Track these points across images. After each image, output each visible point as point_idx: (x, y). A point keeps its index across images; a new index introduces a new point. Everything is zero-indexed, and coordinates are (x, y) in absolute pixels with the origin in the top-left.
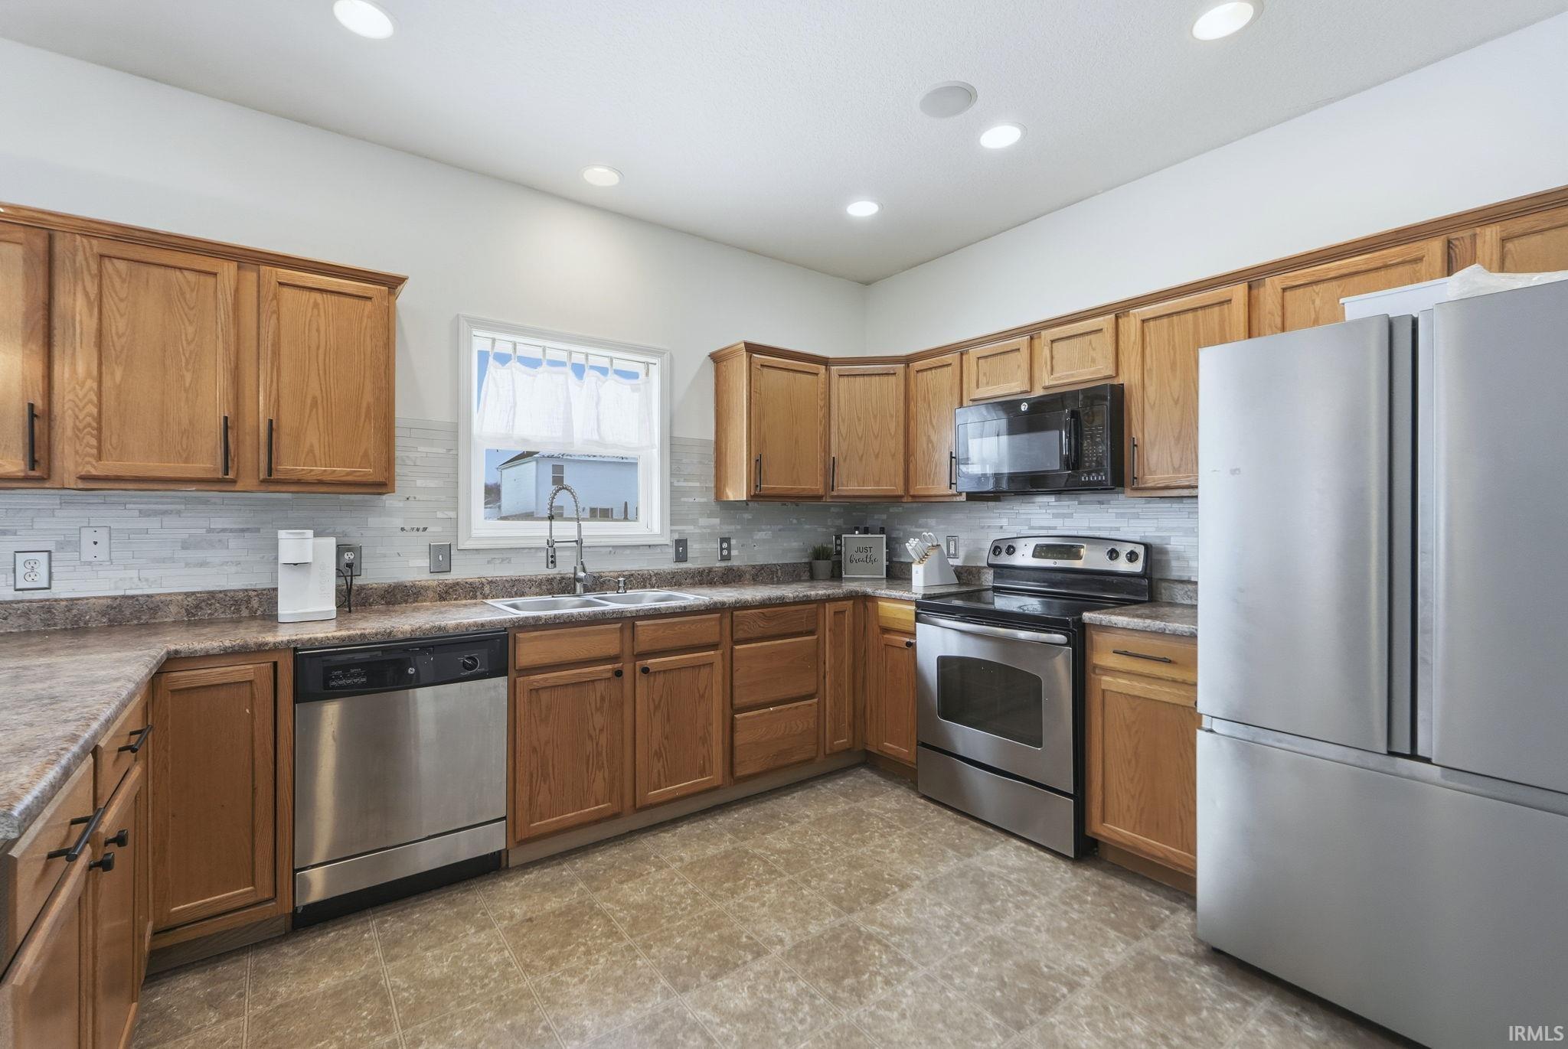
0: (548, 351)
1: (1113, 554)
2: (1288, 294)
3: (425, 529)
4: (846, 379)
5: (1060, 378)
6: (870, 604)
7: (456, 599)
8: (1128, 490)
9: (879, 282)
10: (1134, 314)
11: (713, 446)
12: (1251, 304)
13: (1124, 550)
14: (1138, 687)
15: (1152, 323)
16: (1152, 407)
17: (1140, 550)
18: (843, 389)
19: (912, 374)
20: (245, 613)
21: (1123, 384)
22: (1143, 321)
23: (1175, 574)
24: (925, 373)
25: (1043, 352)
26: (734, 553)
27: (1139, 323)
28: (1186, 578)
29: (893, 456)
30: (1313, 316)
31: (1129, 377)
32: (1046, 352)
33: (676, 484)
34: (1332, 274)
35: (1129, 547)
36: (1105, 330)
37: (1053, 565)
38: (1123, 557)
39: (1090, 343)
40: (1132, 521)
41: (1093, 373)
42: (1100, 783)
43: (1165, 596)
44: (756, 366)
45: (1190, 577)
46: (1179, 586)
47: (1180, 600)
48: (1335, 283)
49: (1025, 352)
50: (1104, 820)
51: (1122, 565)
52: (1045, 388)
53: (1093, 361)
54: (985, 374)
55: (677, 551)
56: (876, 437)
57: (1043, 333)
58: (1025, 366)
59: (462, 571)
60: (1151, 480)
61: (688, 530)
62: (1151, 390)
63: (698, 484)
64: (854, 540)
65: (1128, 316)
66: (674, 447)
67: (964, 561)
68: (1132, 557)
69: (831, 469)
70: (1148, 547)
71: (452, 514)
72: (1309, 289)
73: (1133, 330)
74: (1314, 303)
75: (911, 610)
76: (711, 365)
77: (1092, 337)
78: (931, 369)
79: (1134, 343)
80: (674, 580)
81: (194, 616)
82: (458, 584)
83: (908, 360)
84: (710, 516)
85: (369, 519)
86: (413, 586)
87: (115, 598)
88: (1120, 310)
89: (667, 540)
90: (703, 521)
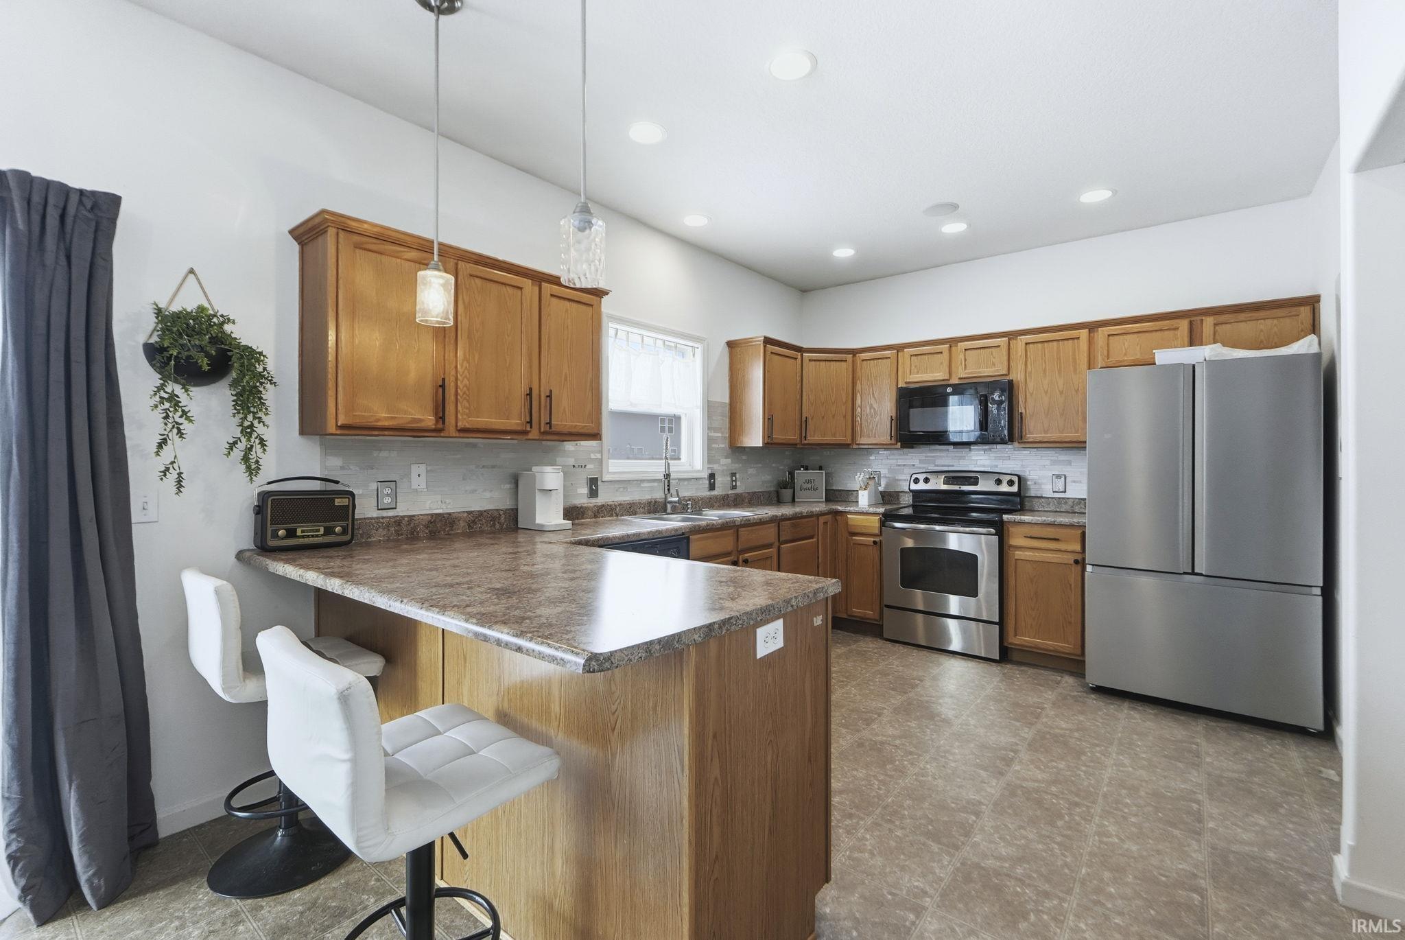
0: (645, 338)
1: (999, 482)
2: (1111, 337)
3: (585, 466)
4: (813, 363)
5: (971, 373)
6: (839, 518)
7: (602, 517)
8: (1016, 444)
9: (812, 292)
10: (1021, 340)
11: (727, 408)
12: (1090, 342)
13: (1005, 479)
14: (1038, 556)
15: (1031, 346)
16: (1032, 394)
17: (1016, 479)
18: (810, 368)
19: (859, 362)
20: (497, 526)
21: (1012, 380)
22: (1026, 344)
23: (1033, 493)
24: (869, 362)
25: (959, 357)
26: (738, 484)
27: (1024, 345)
28: (1039, 495)
29: (845, 417)
30: (1124, 351)
31: (1017, 376)
32: (962, 356)
33: (710, 434)
34: (1136, 330)
35: (1009, 478)
36: (1002, 346)
37: (958, 489)
38: (1005, 483)
39: (992, 354)
40: (1005, 461)
41: (995, 371)
42: (1014, 614)
43: (1027, 505)
44: (768, 353)
45: (1042, 494)
46: (1036, 500)
47: (1036, 508)
48: (1136, 335)
49: (946, 354)
50: (1016, 635)
51: (1004, 488)
52: (960, 378)
53: (994, 364)
54: (916, 366)
55: (710, 481)
56: (833, 404)
57: (959, 344)
58: (946, 363)
59: (604, 497)
60: (1030, 437)
61: (716, 467)
62: (1031, 385)
63: (720, 435)
64: (801, 474)
65: (1016, 340)
66: (710, 408)
67: (885, 488)
68: (1011, 483)
69: (804, 424)
70: (1019, 477)
71: (599, 456)
72: (1121, 337)
73: (1020, 350)
74: (1124, 344)
75: (875, 519)
76: (726, 349)
77: (994, 350)
78: (873, 359)
79: (1021, 356)
80: (711, 503)
81: (472, 528)
82: (603, 505)
83: (854, 352)
84: (726, 457)
85: (558, 459)
86: (581, 507)
87: (432, 515)
88: (1012, 335)
89: (705, 475)
90: (723, 461)
